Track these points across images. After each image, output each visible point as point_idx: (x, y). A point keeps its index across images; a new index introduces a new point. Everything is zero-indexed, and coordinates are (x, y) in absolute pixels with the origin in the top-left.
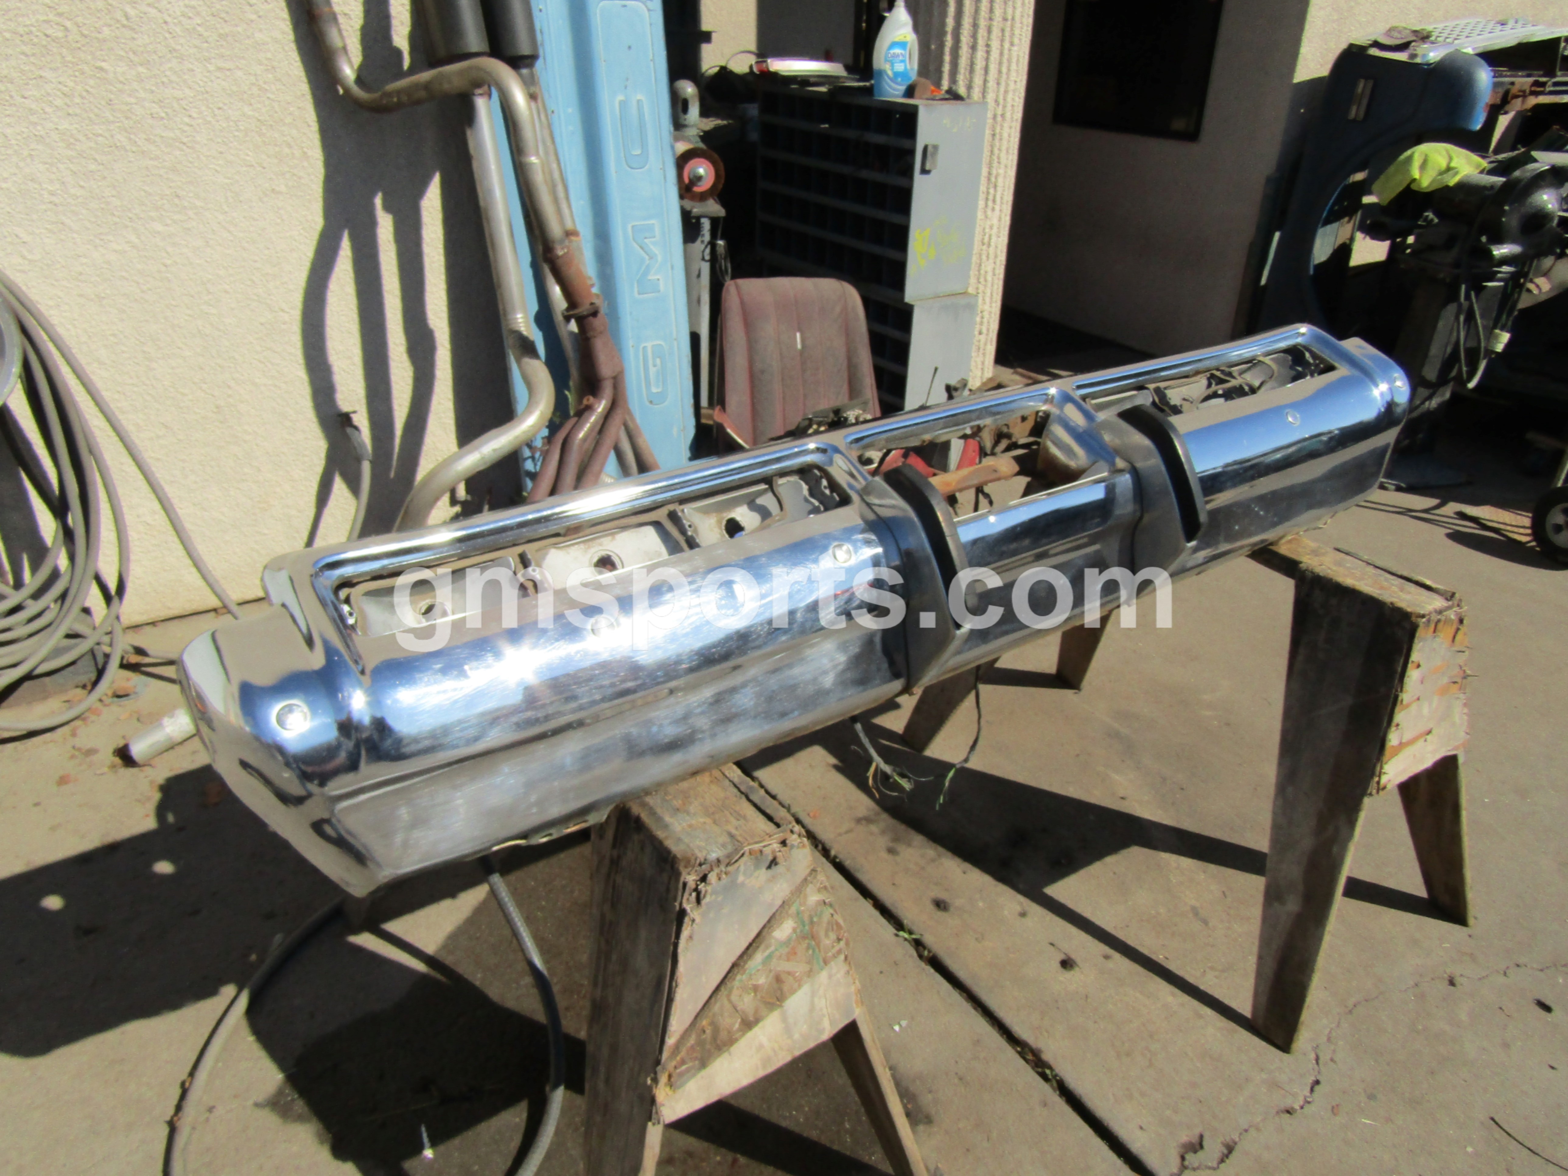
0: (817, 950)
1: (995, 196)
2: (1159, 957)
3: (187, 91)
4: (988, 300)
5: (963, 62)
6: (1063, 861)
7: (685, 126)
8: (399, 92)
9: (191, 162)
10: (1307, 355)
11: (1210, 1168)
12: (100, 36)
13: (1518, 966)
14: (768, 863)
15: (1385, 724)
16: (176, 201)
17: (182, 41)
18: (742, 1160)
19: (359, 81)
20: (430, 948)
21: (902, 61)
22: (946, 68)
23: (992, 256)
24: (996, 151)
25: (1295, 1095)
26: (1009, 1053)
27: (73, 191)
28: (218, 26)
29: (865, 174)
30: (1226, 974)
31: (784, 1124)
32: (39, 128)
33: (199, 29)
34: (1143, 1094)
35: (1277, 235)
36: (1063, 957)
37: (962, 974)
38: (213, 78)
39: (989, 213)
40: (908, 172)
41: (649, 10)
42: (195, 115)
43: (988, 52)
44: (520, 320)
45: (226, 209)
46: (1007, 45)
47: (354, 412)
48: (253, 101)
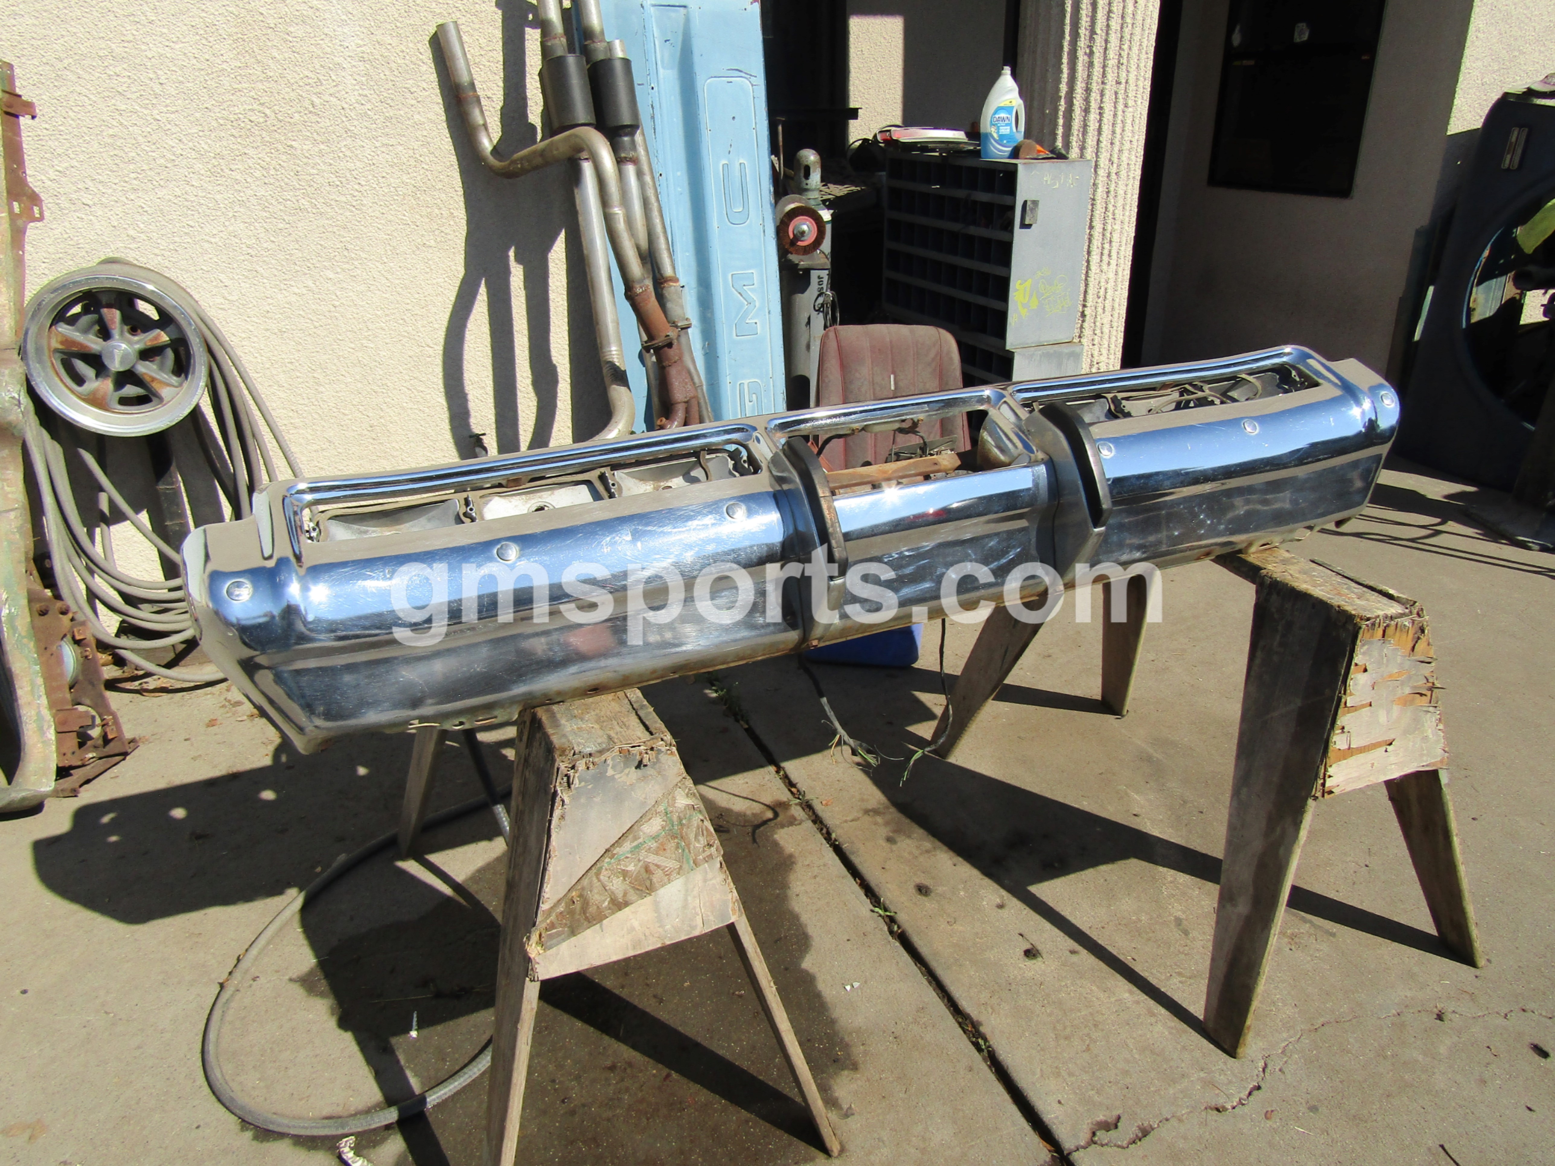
0: (687, 851)
1: (1110, 251)
2: (1127, 959)
3: (358, 164)
4: (1104, 352)
5: (1076, 124)
6: (1056, 865)
7: (807, 190)
8: (522, 159)
9: (359, 222)
10: (1294, 373)
11: (1119, 1146)
12: (292, 121)
13: (1524, 1010)
14: (636, 763)
15: (1329, 726)
16: (346, 253)
17: (356, 123)
18: (674, 1075)
19: (495, 151)
20: (460, 878)
21: (1007, 125)
22: (1060, 131)
23: (1108, 308)
24: (1111, 208)
25: (1229, 1096)
26: (950, 1022)
27: (265, 245)
28: (385, 110)
29: (973, 230)
30: (1192, 981)
31: (721, 1052)
32: (242, 194)
33: (369, 112)
34: (1071, 1074)
35: (1431, 289)
36: (1028, 946)
37: (924, 950)
38: (379, 153)
39: (1105, 267)
40: (1008, 227)
41: (752, 85)
42: (363, 183)
43: (1100, 114)
44: (614, 353)
45: (386, 260)
46: (1120, 107)
47: (484, 434)
48: (410, 171)
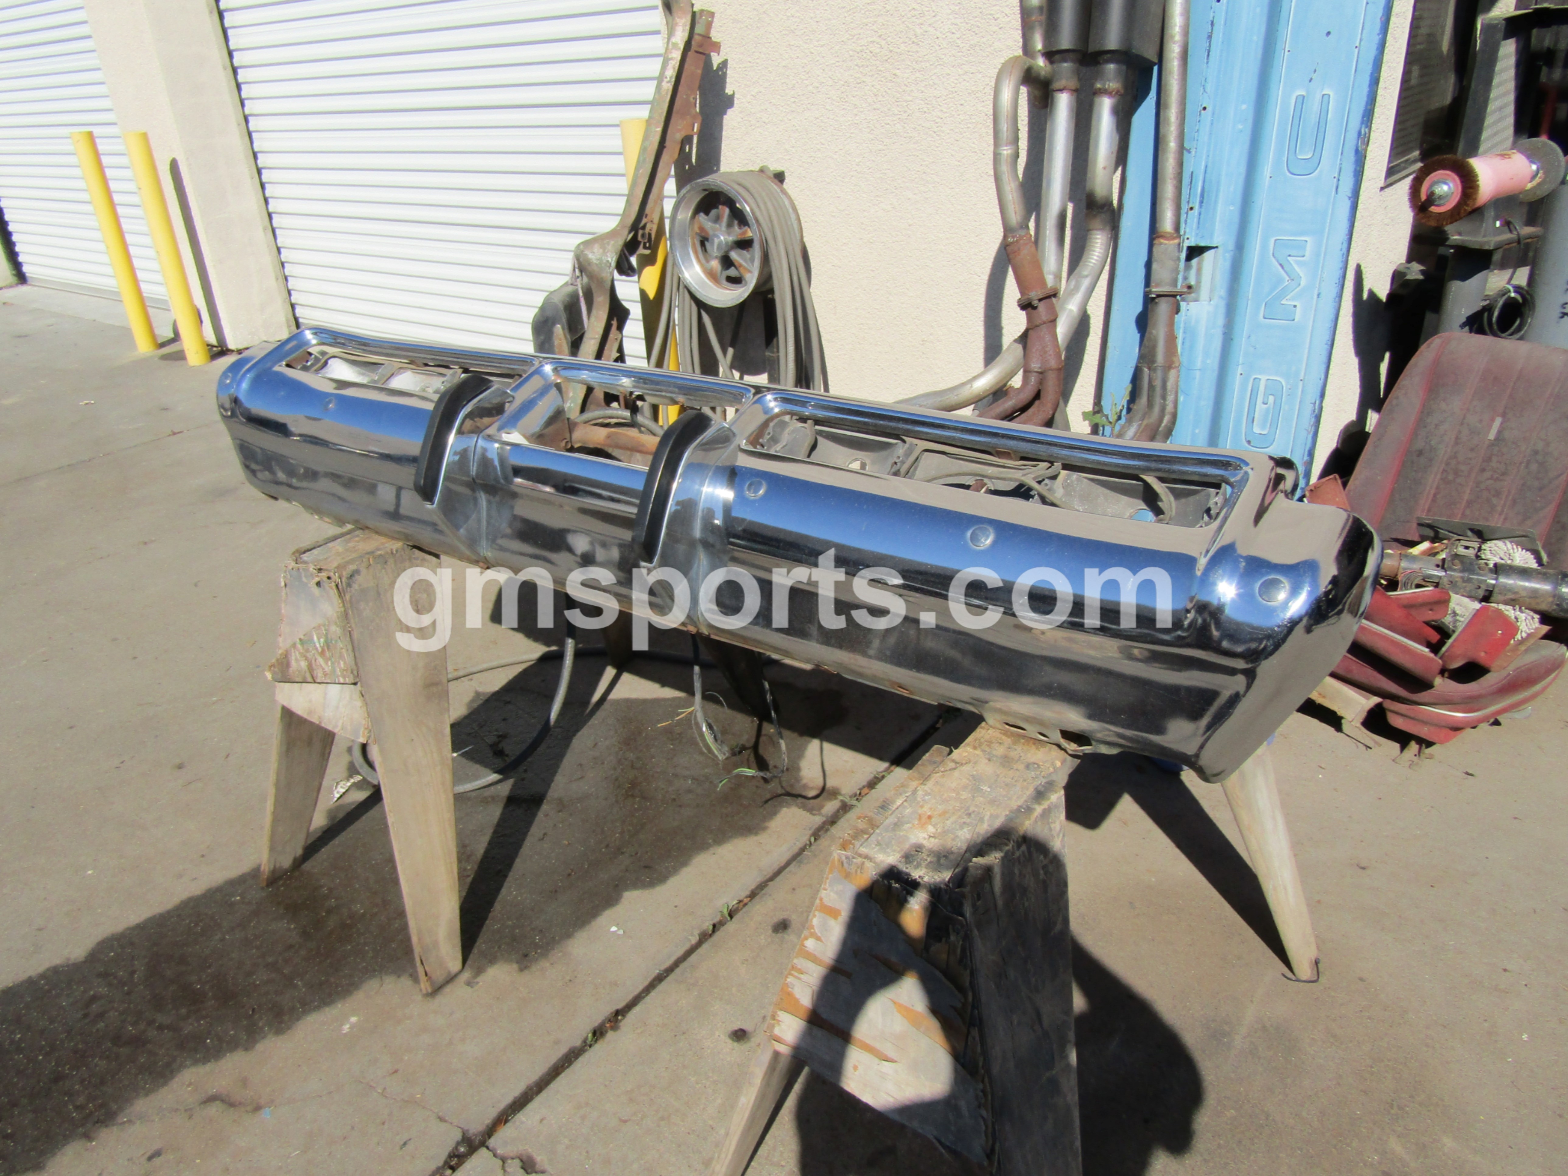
0: (334, 666)
36: (749, 1030)
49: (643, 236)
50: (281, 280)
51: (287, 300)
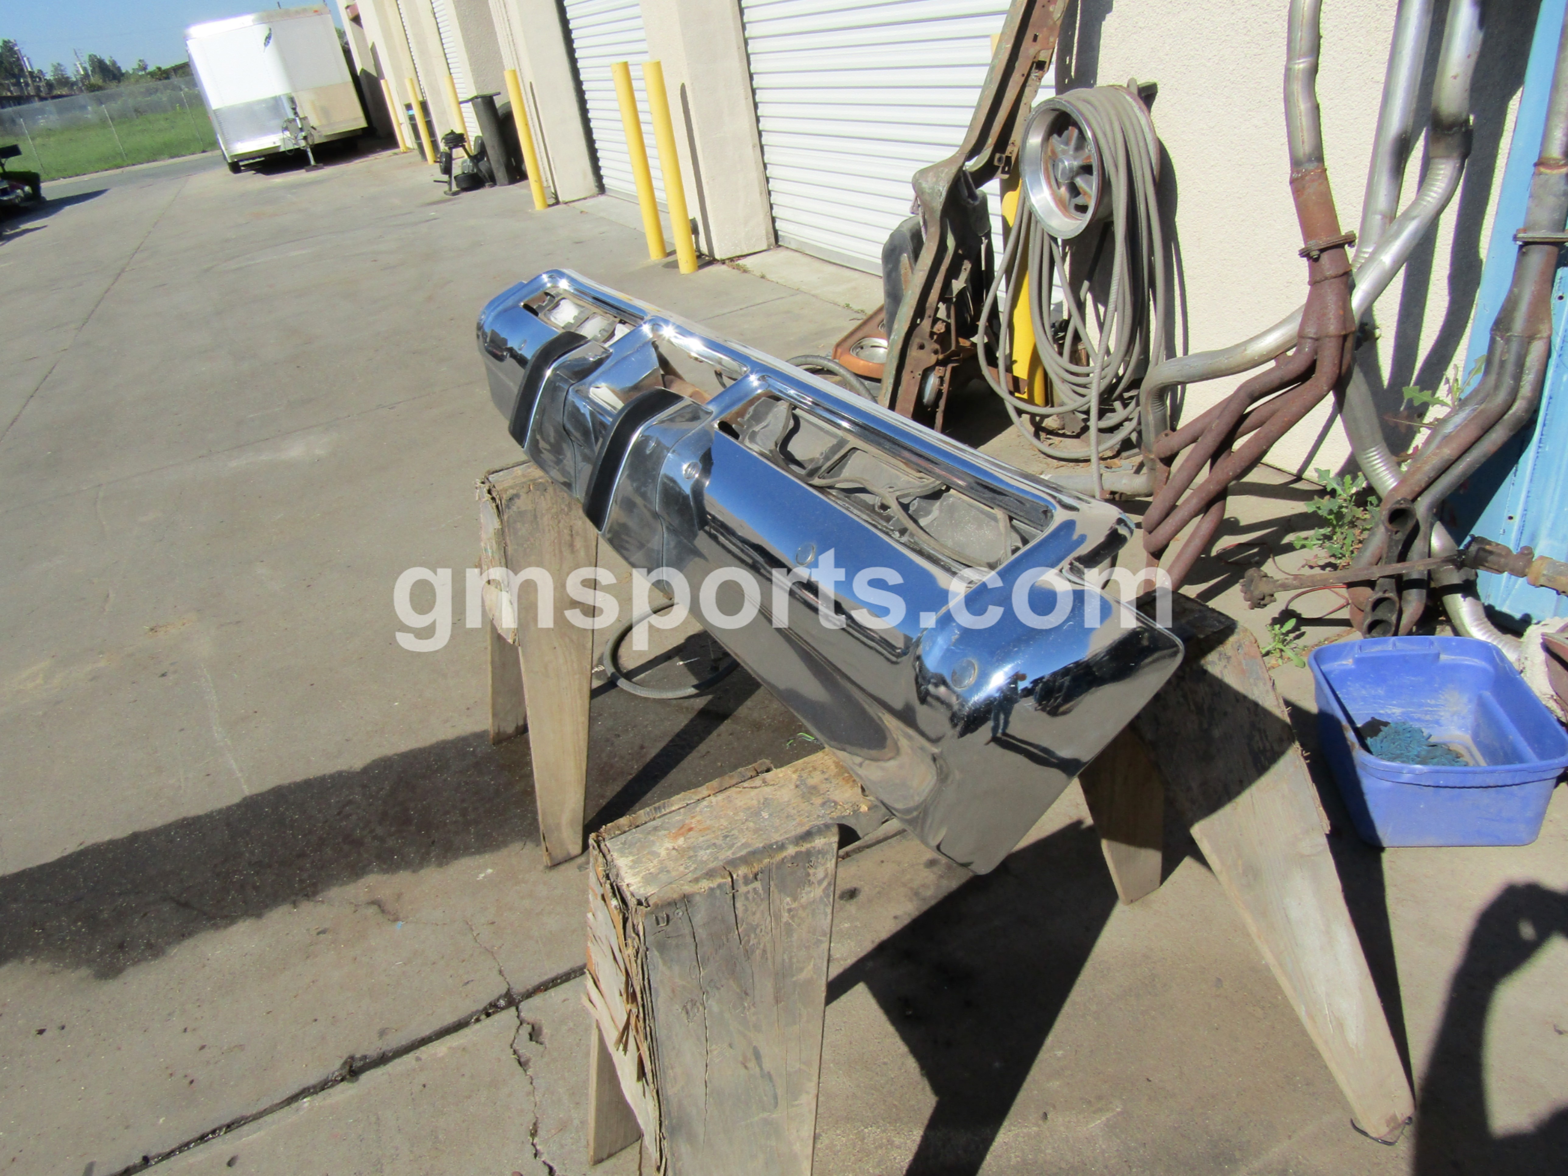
11: (514, 1041)
25: (547, 1145)
49: (1000, 160)
50: (765, 195)
51: (769, 214)
